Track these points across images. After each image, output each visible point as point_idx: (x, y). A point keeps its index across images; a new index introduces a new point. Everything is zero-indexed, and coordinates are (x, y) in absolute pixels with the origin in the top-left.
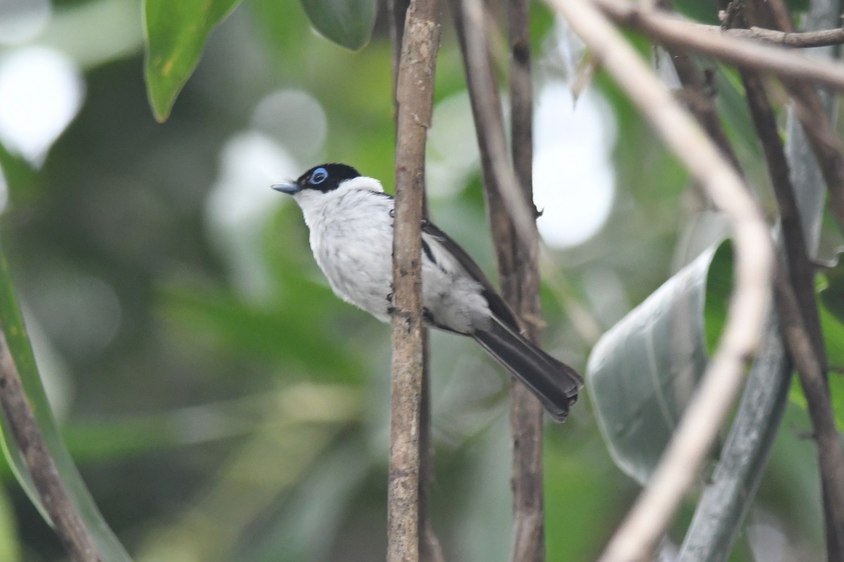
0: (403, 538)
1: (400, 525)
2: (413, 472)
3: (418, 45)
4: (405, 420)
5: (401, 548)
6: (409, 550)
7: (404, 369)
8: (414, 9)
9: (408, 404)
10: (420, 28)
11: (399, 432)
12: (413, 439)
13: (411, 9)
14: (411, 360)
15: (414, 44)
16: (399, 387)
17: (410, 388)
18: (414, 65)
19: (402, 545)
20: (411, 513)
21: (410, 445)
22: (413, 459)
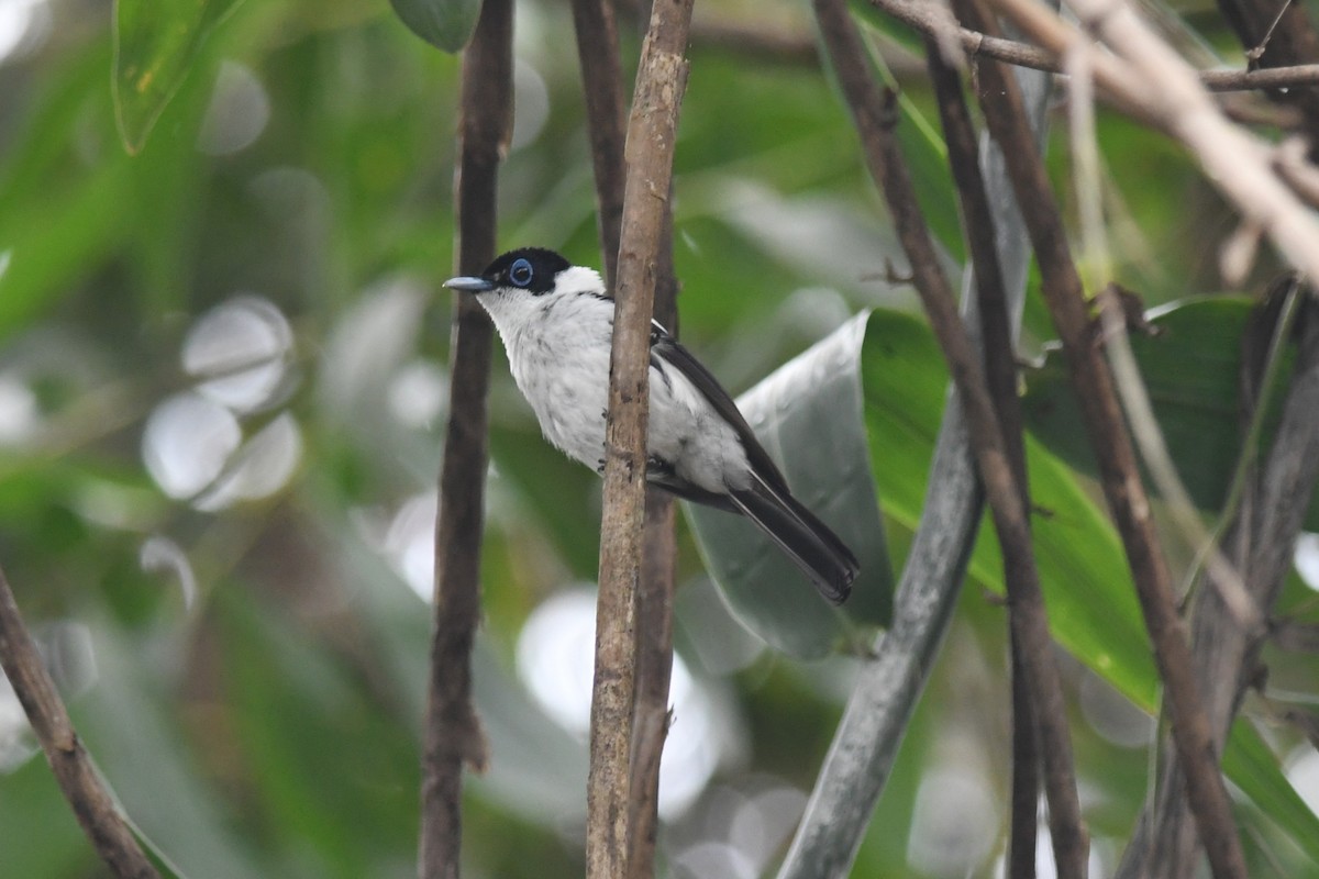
0: (611, 763)
1: (608, 745)
2: (628, 674)
3: (659, 87)
4: (620, 602)
5: (608, 777)
6: (619, 780)
7: (622, 531)
8: (655, 37)
9: (624, 580)
10: (664, 63)
11: (610, 616)
12: (629, 627)
13: (651, 36)
14: (631, 520)
15: (654, 85)
16: (613, 555)
17: (628, 558)
18: (652, 114)
19: (610, 773)
20: (623, 730)
21: (625, 636)
22: (628, 656)
